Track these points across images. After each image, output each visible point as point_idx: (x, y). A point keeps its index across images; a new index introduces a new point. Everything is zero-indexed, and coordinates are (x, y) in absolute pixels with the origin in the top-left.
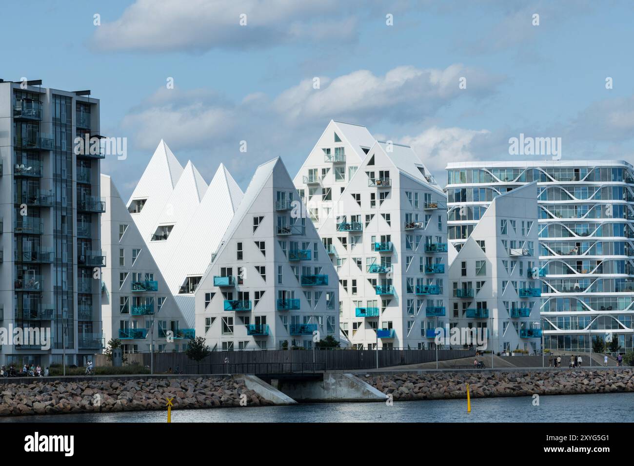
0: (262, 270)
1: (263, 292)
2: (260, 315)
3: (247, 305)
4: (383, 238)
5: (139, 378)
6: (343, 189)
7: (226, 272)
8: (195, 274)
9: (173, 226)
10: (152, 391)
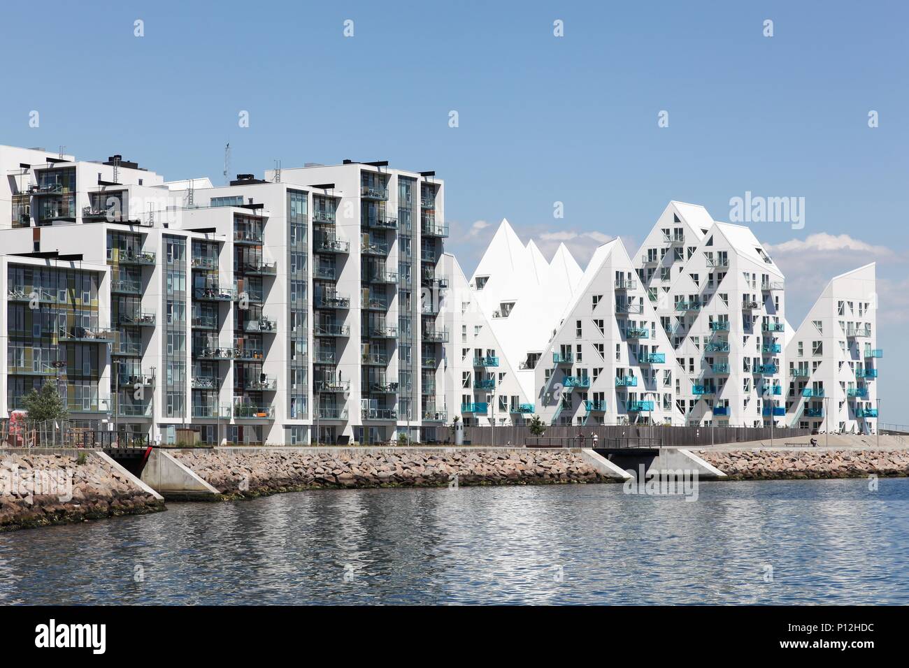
0: (601, 347)
1: (601, 369)
2: (598, 391)
3: (586, 383)
4: (720, 317)
5: (480, 450)
6: (681, 269)
7: (565, 349)
8: (535, 350)
9: (514, 304)
10: (493, 463)
